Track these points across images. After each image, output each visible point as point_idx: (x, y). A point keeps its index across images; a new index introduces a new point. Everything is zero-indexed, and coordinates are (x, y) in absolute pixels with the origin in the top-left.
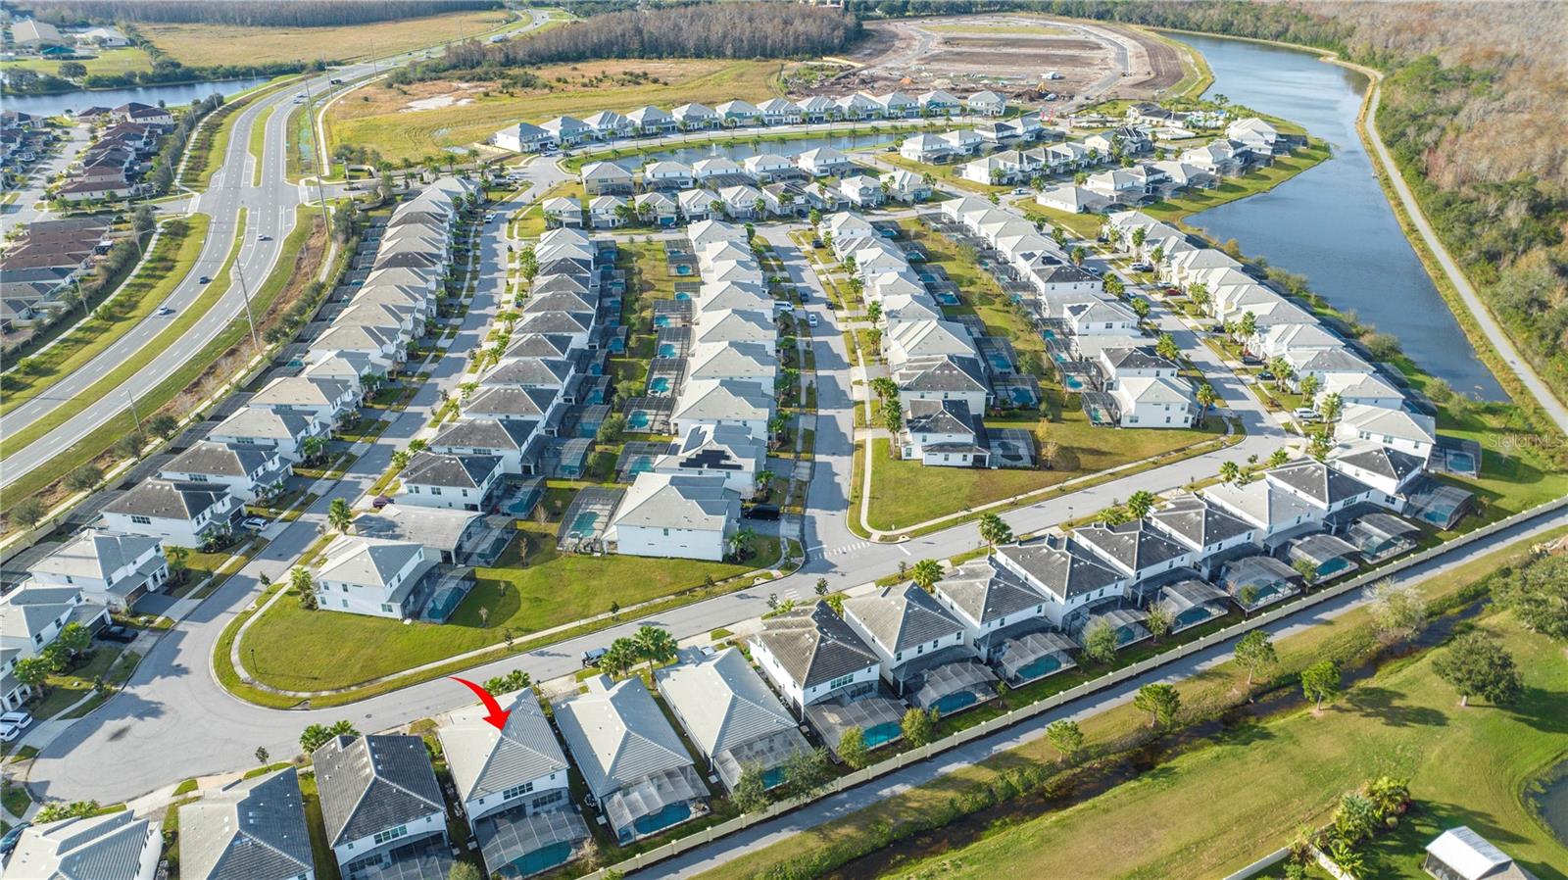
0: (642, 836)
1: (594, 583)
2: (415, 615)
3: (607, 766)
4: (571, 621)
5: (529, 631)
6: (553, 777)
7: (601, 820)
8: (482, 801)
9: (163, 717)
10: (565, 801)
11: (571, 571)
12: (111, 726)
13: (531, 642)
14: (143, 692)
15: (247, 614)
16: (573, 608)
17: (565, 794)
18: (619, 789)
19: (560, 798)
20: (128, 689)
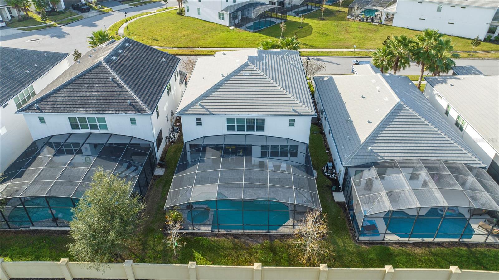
0: (392, 238)
2: (238, 26)
3: (363, 133)
5: (312, 47)
6: (292, 123)
7: (339, 197)
8: (199, 122)
9: (63, 39)
10: (301, 158)
14: (65, 29)
15: (147, 13)
16: (351, 42)
17: (302, 150)
18: (376, 164)
19: (295, 154)
20: (63, 27)
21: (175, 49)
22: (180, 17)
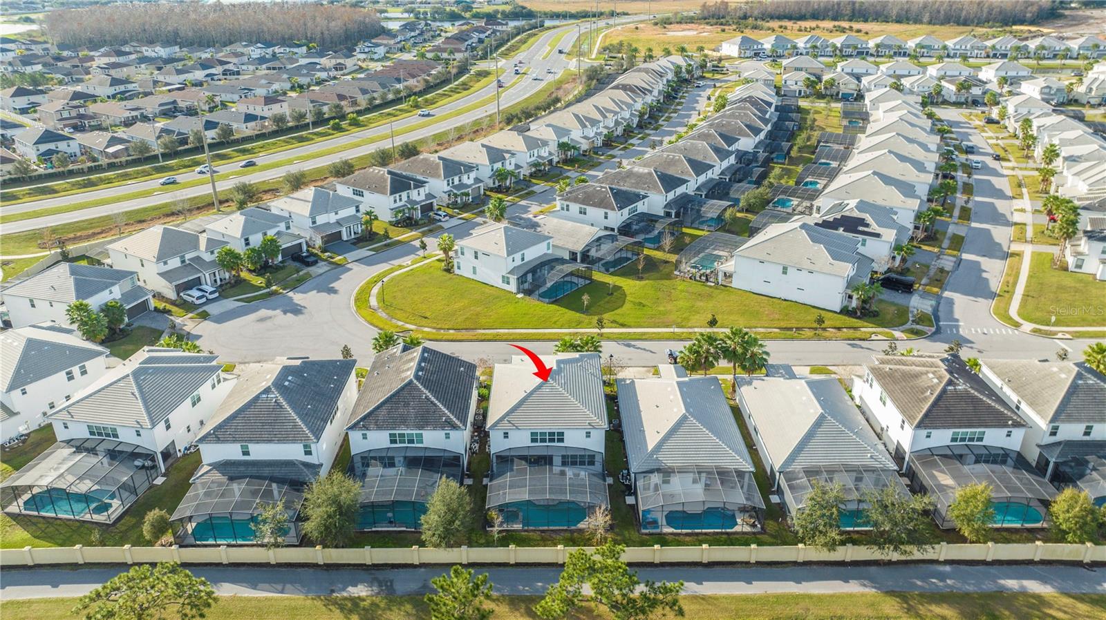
0: (671, 530)
1: (699, 304)
2: (528, 293)
3: (652, 442)
4: (667, 326)
5: (623, 325)
6: (588, 435)
7: (630, 500)
8: (506, 435)
9: (301, 317)
10: (598, 467)
11: (682, 291)
12: (263, 312)
13: (621, 334)
14: (297, 297)
15: (401, 267)
16: (673, 317)
17: (598, 459)
18: (658, 470)
19: (592, 463)
20: (291, 294)
21: (451, 331)
22: (449, 276)
